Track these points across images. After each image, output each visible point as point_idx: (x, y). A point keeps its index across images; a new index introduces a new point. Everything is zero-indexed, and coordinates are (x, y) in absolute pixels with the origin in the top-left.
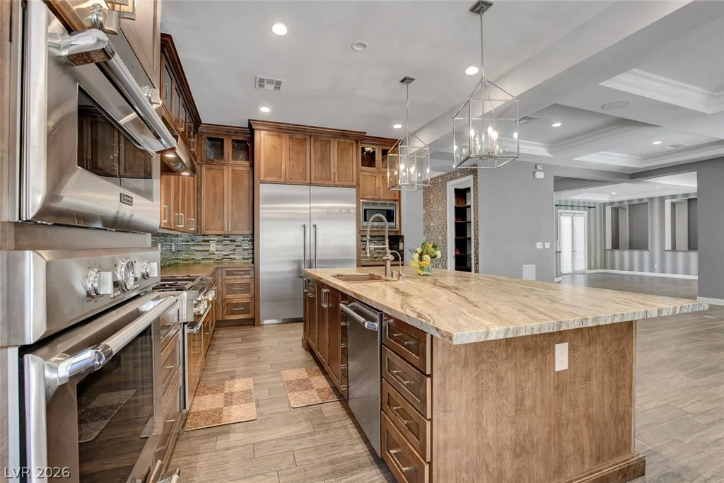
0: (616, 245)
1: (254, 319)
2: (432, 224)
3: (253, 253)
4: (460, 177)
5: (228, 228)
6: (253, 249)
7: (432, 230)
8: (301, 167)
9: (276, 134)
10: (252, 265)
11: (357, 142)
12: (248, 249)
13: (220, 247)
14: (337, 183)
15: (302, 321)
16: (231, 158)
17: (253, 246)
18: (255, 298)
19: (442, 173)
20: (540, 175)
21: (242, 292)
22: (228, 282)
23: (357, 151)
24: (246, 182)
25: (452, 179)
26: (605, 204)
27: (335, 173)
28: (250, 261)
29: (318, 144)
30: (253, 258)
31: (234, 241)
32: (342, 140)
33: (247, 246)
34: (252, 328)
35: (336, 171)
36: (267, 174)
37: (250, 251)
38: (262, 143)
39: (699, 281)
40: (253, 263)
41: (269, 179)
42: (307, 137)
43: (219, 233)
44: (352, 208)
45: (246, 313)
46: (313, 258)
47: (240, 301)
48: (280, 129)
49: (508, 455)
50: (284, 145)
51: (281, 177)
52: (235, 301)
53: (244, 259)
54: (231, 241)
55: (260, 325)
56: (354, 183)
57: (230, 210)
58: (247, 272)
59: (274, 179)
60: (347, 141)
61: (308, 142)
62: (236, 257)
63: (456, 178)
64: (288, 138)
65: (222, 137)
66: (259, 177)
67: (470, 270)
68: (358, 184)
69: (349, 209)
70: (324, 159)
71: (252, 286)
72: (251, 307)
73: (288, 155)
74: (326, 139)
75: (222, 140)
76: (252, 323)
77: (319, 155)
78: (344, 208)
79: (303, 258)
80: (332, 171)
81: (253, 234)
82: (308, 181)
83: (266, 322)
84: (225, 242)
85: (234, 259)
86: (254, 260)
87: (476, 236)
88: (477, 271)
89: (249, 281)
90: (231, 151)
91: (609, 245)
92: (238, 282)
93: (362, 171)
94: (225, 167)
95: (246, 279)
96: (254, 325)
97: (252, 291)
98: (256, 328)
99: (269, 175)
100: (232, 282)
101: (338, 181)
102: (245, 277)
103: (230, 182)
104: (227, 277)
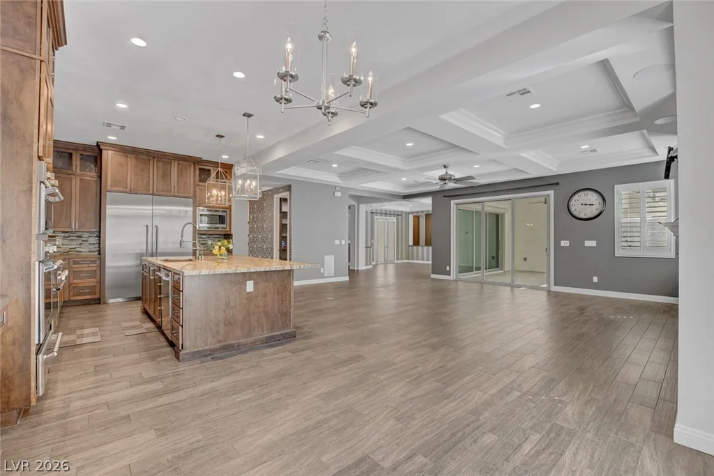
0: (416, 242)
1: (99, 299)
2: (265, 226)
3: (100, 247)
4: (283, 192)
5: (75, 226)
6: (100, 244)
7: (265, 230)
8: (145, 181)
9: (123, 154)
10: (99, 256)
11: (194, 164)
12: (94, 244)
13: (66, 242)
14: (176, 194)
15: (140, 300)
16: (78, 169)
17: (100, 241)
18: (101, 282)
19: (270, 188)
20: (338, 194)
21: (89, 277)
22: (74, 270)
23: (194, 171)
24: (94, 189)
25: (278, 193)
26: (409, 213)
27: (174, 187)
28: (97, 253)
29: (161, 164)
30: (100, 251)
31: (81, 237)
32: (181, 162)
33: (94, 240)
34: (98, 306)
35: (176, 185)
36: (114, 184)
37: (97, 245)
38: (110, 159)
39: (433, 265)
40: (99, 254)
41: (114, 189)
42: (151, 158)
43: (67, 230)
44: (190, 211)
45: (92, 294)
46: (154, 251)
47: (86, 284)
48: (125, 151)
49: (221, 325)
50: (129, 164)
51: (126, 188)
52: (81, 285)
53: (90, 252)
54: (77, 237)
55: (104, 303)
56: (192, 195)
57: (78, 211)
58: (94, 262)
59: (121, 189)
60: (186, 163)
61: (151, 162)
62: (82, 250)
63: (280, 193)
64: (133, 158)
65: (71, 151)
66: (106, 187)
67: (286, 260)
68: (195, 196)
69: (186, 212)
70: (166, 176)
71: (98, 272)
72: (98, 289)
73: (133, 172)
74: (167, 160)
75: (71, 155)
76: (98, 302)
77: (161, 172)
78: (183, 211)
79: (145, 251)
80: (172, 185)
81: (100, 232)
82: (151, 192)
83: (111, 301)
84: (71, 238)
85: (81, 252)
86: (100, 252)
87: (290, 235)
88: (290, 260)
89: (95, 268)
90: (79, 164)
91: (411, 243)
92: (85, 269)
93: (198, 185)
94: (72, 176)
95: (93, 267)
96: (100, 303)
97: (98, 277)
98: (101, 306)
99: (115, 186)
100: (79, 269)
101: (178, 192)
102: (90, 265)
103: (78, 189)
104: (75, 266)
